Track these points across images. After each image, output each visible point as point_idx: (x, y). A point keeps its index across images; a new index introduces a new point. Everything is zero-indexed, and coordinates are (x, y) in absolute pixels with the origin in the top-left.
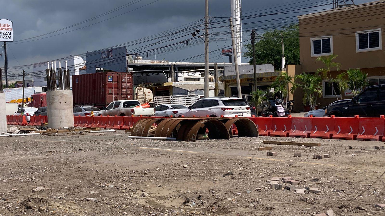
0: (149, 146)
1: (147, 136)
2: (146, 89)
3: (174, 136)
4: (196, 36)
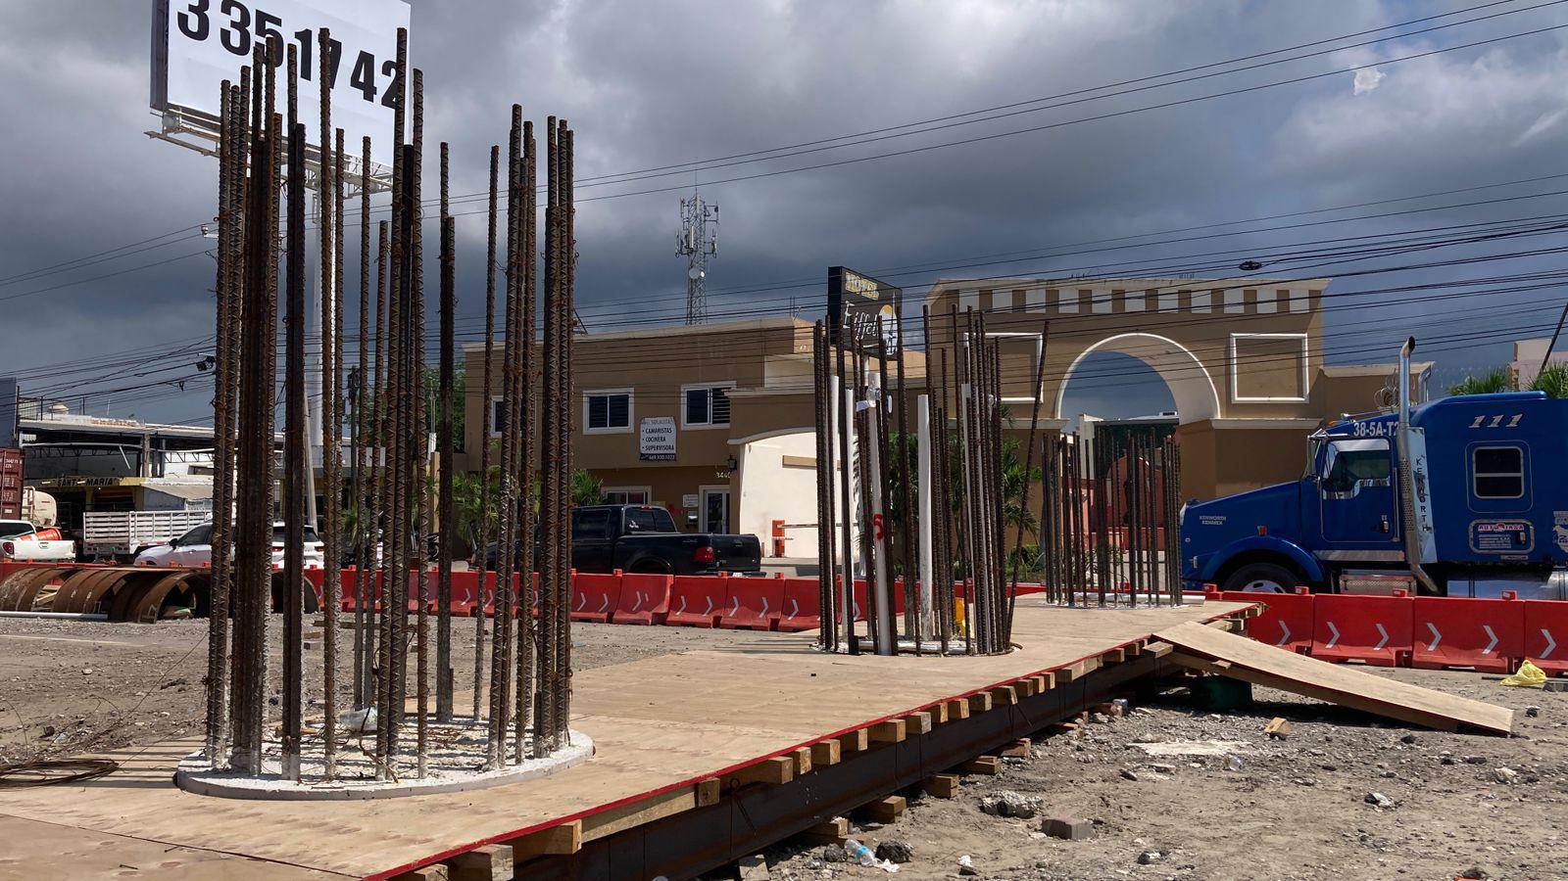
0: (24, 634)
1: (30, 611)
2: (37, 493)
3: (103, 610)
4: (208, 371)
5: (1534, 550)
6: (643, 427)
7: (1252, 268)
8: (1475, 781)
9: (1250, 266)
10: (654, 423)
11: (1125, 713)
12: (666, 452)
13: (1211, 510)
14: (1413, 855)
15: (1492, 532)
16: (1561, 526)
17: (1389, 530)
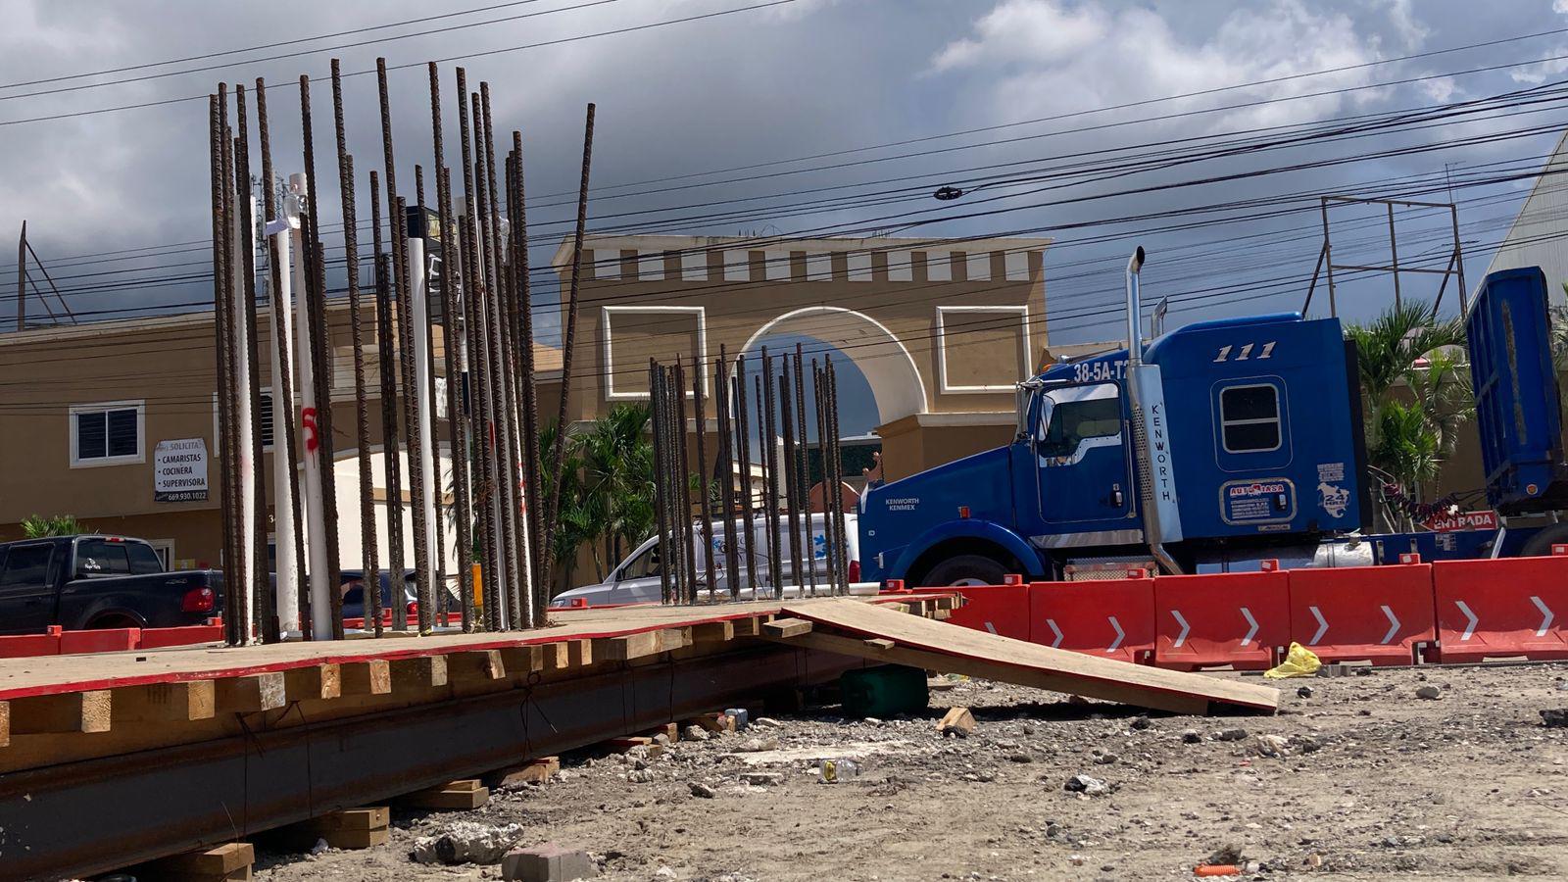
5: (1298, 514)
6: (159, 455)
7: (950, 197)
8: (1231, 758)
9: (947, 193)
10: (174, 448)
11: (740, 727)
12: (192, 488)
13: (898, 491)
14: (1131, 846)
15: (1247, 497)
16: (1327, 483)
17: (1122, 503)
